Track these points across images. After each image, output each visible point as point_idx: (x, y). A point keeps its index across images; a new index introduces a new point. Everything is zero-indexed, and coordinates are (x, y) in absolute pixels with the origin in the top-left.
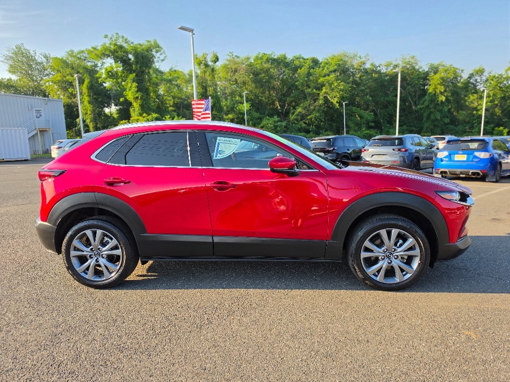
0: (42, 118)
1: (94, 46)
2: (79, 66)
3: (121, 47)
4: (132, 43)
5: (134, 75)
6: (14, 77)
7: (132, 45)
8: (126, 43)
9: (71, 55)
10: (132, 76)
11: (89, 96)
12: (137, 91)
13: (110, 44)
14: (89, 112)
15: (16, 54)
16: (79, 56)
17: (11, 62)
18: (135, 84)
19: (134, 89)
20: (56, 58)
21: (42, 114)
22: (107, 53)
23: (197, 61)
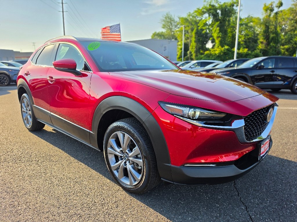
0: (167, 51)
1: (198, 8)
2: (193, 21)
3: (213, 6)
4: (220, 2)
5: (218, 22)
6: (164, 30)
7: (220, 4)
8: (217, 3)
9: (189, 15)
10: (217, 23)
11: (195, 38)
12: (219, 33)
13: (207, 5)
14: (194, 47)
15: (166, 18)
16: (193, 15)
17: (163, 23)
18: (218, 28)
19: (218, 31)
20: (183, 18)
21: (167, 49)
22: (205, 10)
23: (265, 8)
